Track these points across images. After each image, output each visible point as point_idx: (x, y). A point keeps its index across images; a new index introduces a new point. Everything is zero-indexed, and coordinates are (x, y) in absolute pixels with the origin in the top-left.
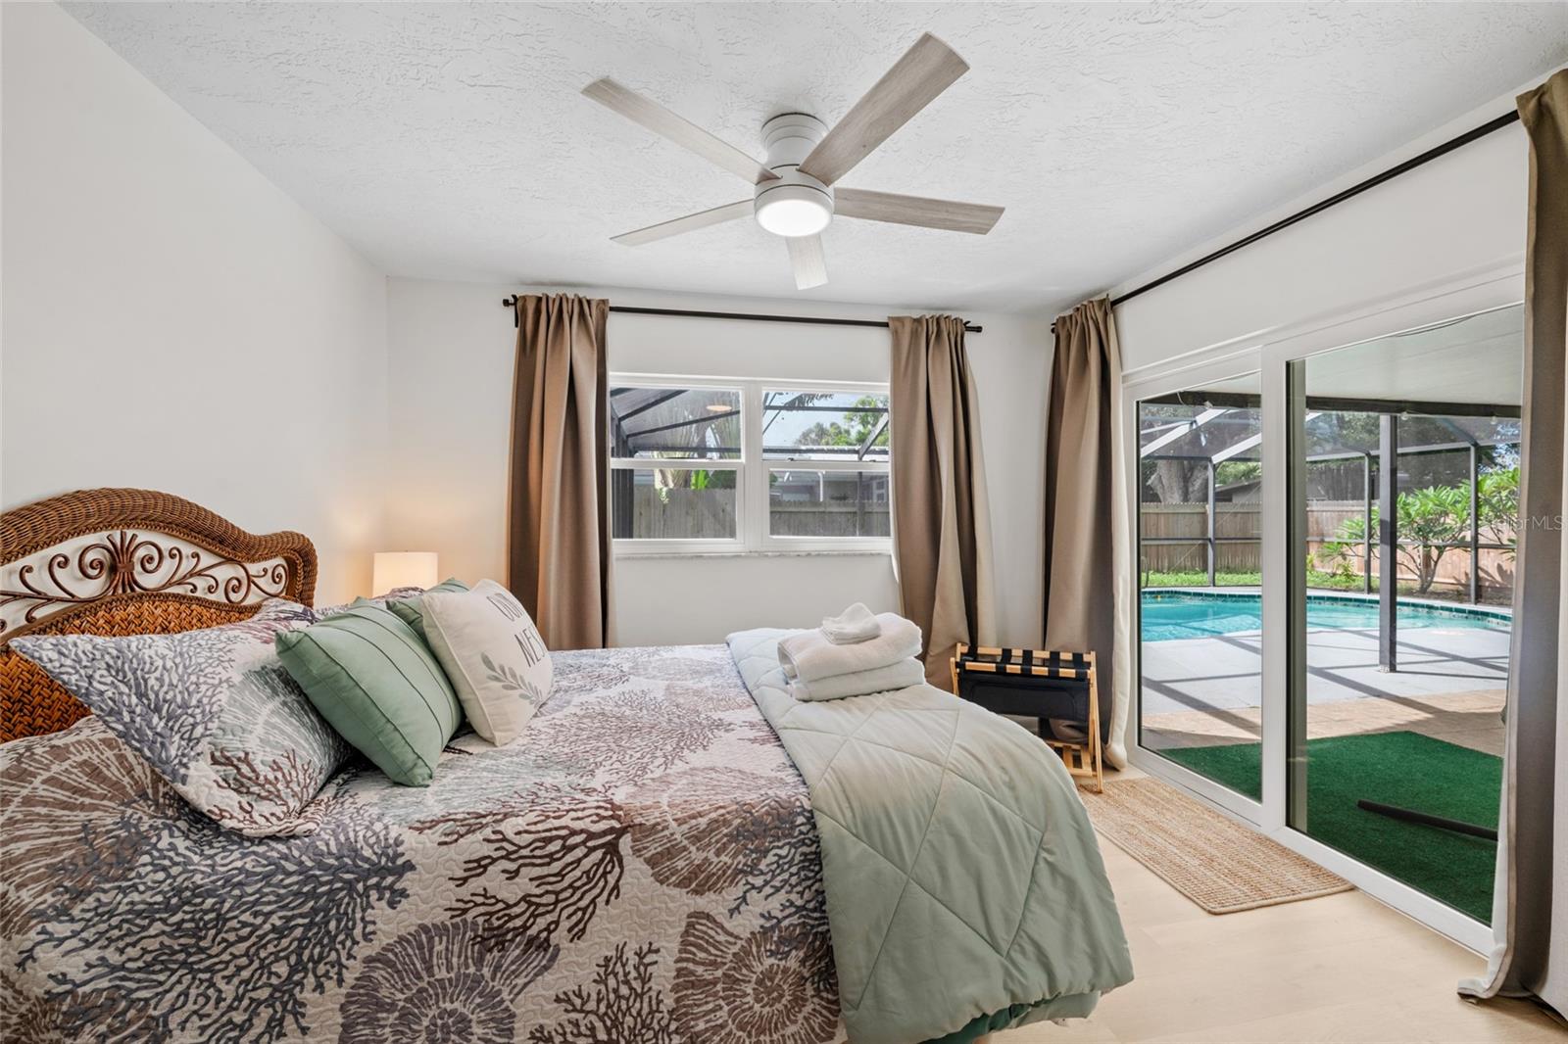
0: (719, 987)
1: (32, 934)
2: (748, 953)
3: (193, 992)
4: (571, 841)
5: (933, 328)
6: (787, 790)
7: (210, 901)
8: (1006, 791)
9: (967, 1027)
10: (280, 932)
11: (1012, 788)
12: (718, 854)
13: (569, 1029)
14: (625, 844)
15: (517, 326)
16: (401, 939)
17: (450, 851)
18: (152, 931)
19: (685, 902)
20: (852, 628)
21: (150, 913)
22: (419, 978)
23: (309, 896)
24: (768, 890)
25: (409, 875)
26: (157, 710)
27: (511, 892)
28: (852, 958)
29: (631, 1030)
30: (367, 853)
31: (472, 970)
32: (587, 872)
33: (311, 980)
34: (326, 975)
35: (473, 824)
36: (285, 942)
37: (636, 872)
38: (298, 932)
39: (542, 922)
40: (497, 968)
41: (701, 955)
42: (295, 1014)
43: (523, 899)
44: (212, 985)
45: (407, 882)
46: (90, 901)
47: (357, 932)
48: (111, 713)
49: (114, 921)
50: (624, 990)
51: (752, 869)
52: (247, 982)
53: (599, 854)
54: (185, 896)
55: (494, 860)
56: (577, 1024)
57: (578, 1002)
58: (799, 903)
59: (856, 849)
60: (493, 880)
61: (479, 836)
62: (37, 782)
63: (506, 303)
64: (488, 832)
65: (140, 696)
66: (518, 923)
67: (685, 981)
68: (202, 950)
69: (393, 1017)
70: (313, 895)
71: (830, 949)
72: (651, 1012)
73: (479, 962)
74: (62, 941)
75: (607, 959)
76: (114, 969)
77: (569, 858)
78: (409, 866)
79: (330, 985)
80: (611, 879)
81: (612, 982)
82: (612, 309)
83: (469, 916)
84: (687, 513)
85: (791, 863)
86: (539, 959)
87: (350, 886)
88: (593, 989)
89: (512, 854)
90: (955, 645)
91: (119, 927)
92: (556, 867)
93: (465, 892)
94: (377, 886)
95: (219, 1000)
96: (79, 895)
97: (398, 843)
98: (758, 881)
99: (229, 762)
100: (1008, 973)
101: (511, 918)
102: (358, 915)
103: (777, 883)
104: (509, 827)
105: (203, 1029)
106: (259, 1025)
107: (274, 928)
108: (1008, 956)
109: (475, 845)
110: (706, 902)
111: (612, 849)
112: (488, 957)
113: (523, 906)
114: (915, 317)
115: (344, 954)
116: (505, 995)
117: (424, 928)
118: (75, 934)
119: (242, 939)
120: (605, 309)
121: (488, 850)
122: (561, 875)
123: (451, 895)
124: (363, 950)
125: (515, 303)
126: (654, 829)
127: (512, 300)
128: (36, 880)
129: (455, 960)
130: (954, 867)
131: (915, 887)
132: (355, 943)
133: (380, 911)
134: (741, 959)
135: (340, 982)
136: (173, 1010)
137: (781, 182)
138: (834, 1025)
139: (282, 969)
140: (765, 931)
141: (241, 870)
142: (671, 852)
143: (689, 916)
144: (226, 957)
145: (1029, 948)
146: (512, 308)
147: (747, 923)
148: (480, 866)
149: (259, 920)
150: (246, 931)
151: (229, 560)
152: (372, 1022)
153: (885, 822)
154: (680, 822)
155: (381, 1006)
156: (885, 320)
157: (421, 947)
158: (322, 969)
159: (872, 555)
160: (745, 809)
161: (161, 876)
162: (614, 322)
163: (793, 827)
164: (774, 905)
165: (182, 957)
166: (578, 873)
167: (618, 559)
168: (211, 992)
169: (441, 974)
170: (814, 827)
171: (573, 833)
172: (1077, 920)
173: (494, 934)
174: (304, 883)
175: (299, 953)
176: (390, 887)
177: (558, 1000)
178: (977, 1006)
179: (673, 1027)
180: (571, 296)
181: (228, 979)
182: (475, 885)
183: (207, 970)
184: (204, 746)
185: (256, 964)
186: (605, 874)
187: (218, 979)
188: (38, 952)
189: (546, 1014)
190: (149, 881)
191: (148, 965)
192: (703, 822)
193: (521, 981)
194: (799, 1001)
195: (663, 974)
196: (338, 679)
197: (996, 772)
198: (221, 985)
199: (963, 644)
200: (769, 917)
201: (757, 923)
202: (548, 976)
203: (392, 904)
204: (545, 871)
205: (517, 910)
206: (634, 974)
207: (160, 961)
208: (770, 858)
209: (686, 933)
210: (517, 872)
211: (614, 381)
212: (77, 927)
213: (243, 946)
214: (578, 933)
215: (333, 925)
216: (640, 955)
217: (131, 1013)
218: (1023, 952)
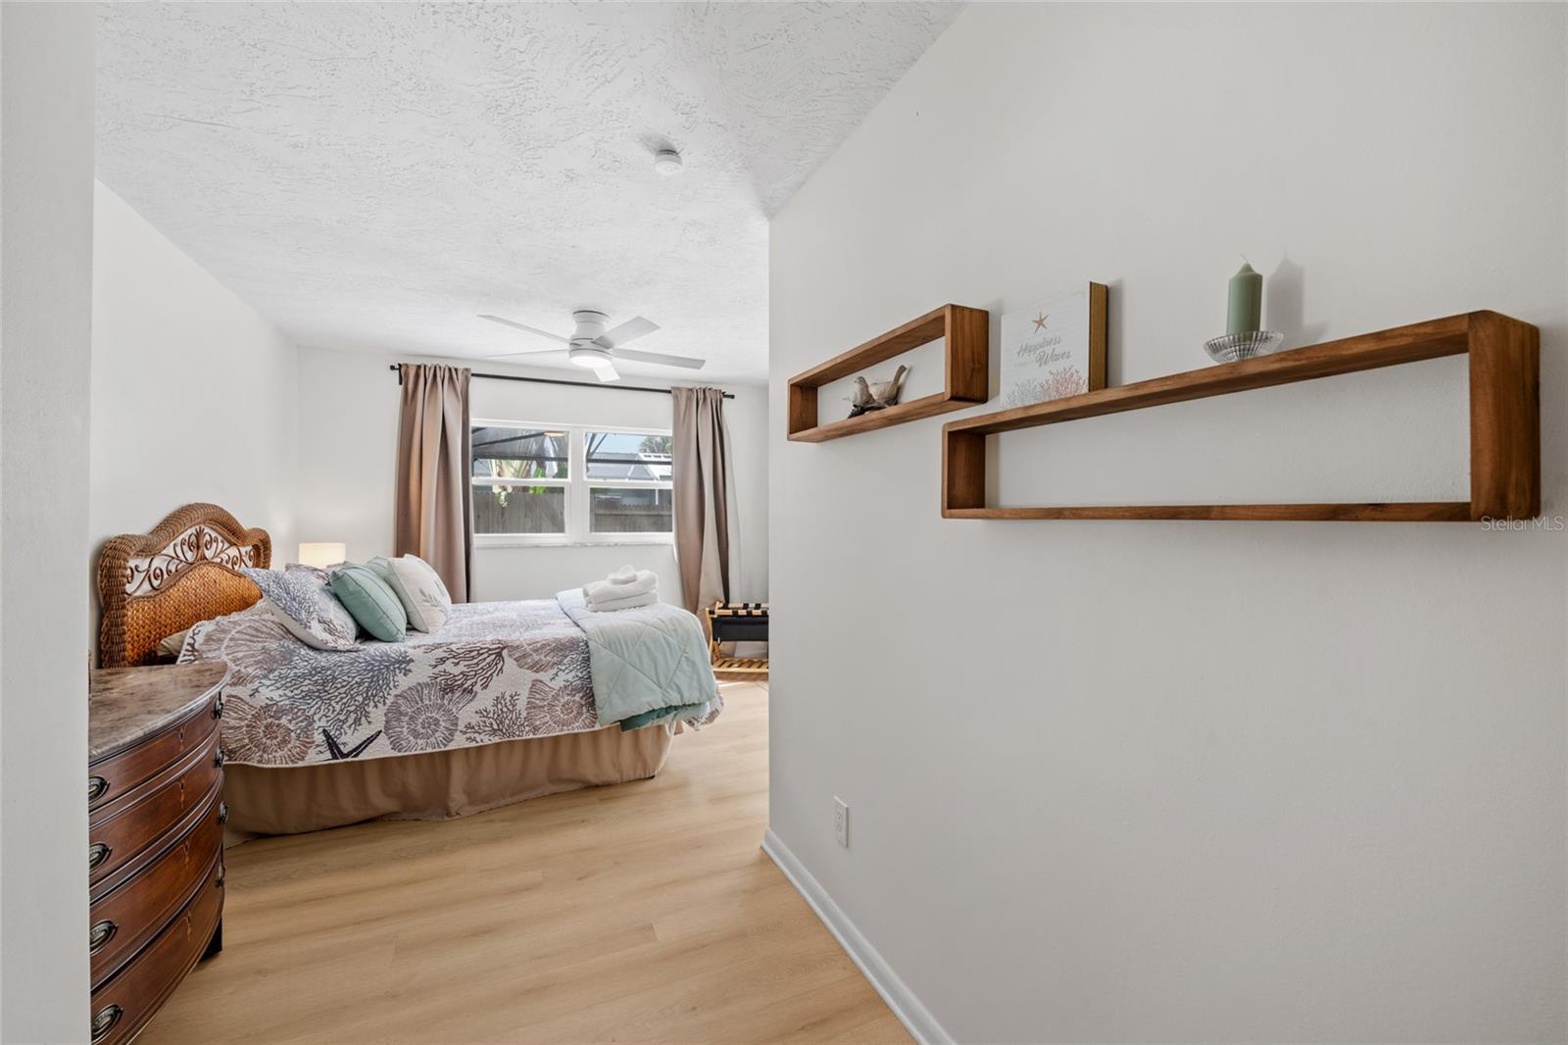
0: (546, 708)
1: (256, 683)
2: (558, 695)
3: (323, 708)
4: (481, 652)
5: (701, 396)
6: (574, 632)
7: (329, 672)
8: (673, 633)
9: (646, 713)
10: (359, 684)
11: (675, 630)
12: (545, 656)
13: (481, 723)
14: (505, 653)
15: (401, 383)
16: (410, 688)
17: (429, 655)
18: (305, 683)
19: (532, 675)
20: (622, 577)
21: (304, 676)
22: (417, 703)
23: (370, 671)
24: (567, 671)
25: (411, 664)
26: (294, 600)
27: (456, 671)
28: (600, 692)
29: (508, 725)
30: (393, 655)
31: (439, 701)
32: (488, 663)
33: (372, 704)
34: (379, 701)
35: (439, 646)
36: (361, 688)
37: (510, 664)
38: (366, 684)
39: (469, 682)
40: (451, 700)
41: (538, 696)
42: (366, 717)
43: (461, 673)
44: (331, 705)
45: (411, 666)
46: (276, 673)
47: (391, 685)
48: (278, 600)
49: (289, 680)
50: (505, 709)
51: (560, 663)
52: (345, 704)
53: (493, 657)
54: (315, 670)
55: (448, 659)
56: (485, 722)
57: (485, 714)
58: (581, 675)
59: (604, 652)
60: (449, 666)
61: (441, 650)
62: (233, 633)
63: (392, 368)
64: (445, 649)
65: (288, 594)
66: (459, 682)
67: (531, 706)
68: (326, 691)
69: (407, 718)
70: (372, 670)
71: (593, 695)
72: (517, 718)
73: (443, 698)
74: (268, 686)
75: (498, 698)
76: (289, 698)
77: (480, 658)
78: (411, 661)
79: (380, 705)
80: (499, 666)
81: (499, 706)
82: (473, 375)
83: (438, 680)
84: (526, 516)
85: (577, 661)
86: (469, 697)
87: (387, 667)
88: (492, 709)
89: (456, 657)
90: (715, 604)
91: (290, 682)
92: (475, 661)
93: (436, 671)
94: (398, 668)
95: (334, 711)
96: (271, 671)
97: (405, 652)
98: (563, 668)
99: (325, 622)
100: (664, 695)
101: (456, 681)
102: (391, 678)
103: (571, 668)
104: (454, 647)
105: (328, 721)
106: (351, 721)
107: (356, 683)
108: (665, 690)
109: (440, 653)
110: (540, 676)
111: (499, 655)
112: (446, 696)
113: (461, 676)
114: (690, 387)
115: (386, 693)
116: (454, 710)
117: (419, 684)
118: (272, 685)
119: (343, 687)
120: (469, 375)
121: (446, 655)
122: (477, 663)
123: (431, 672)
124: (394, 692)
125: (401, 369)
126: (517, 647)
127: (397, 367)
128: (252, 665)
129: (432, 697)
130: (646, 660)
131: (627, 665)
132: (390, 689)
133: (400, 677)
134: (555, 698)
135: (385, 704)
136: (315, 714)
137: (583, 347)
138: (594, 723)
139: (360, 698)
140: (565, 687)
141: (340, 661)
142: (524, 656)
143: (533, 681)
144: (336, 694)
145: (674, 687)
146: (397, 372)
147: (558, 683)
148: (443, 661)
149: (350, 679)
150: (345, 683)
151: (232, 544)
152: (398, 720)
153: (617, 644)
154: (529, 645)
155: (401, 714)
156: (669, 389)
157: (418, 691)
158: (376, 699)
159: (660, 544)
160: (559, 640)
161: (306, 663)
162: (475, 385)
163: (578, 646)
164: (570, 677)
165: (317, 694)
166: (484, 663)
167: (478, 548)
168: (330, 708)
169: (427, 702)
170: (588, 647)
171: (482, 649)
172: (695, 677)
173: (448, 689)
174: (368, 666)
175: (368, 691)
176: (404, 668)
177: (477, 712)
178: (650, 705)
179: (526, 723)
180: (443, 366)
181: (337, 703)
182: (441, 668)
183: (329, 699)
184: (314, 615)
185: (349, 696)
186: (496, 664)
187: (333, 703)
188: (260, 689)
189: (471, 718)
190: (302, 667)
191: (303, 697)
192: (539, 645)
193: (461, 706)
194: (580, 714)
195: (522, 704)
196: (360, 593)
197: (670, 626)
198: (334, 705)
199: (721, 602)
200: (568, 681)
201: (562, 684)
202: (472, 703)
203: (405, 675)
204: (471, 662)
205: (459, 677)
206: (509, 703)
207: (308, 695)
208: (568, 659)
209: (531, 688)
210: (458, 663)
211: (474, 422)
212: (273, 682)
213: (344, 690)
214: (485, 687)
215: (381, 682)
216: (512, 697)
217: (299, 714)
218: (672, 689)
